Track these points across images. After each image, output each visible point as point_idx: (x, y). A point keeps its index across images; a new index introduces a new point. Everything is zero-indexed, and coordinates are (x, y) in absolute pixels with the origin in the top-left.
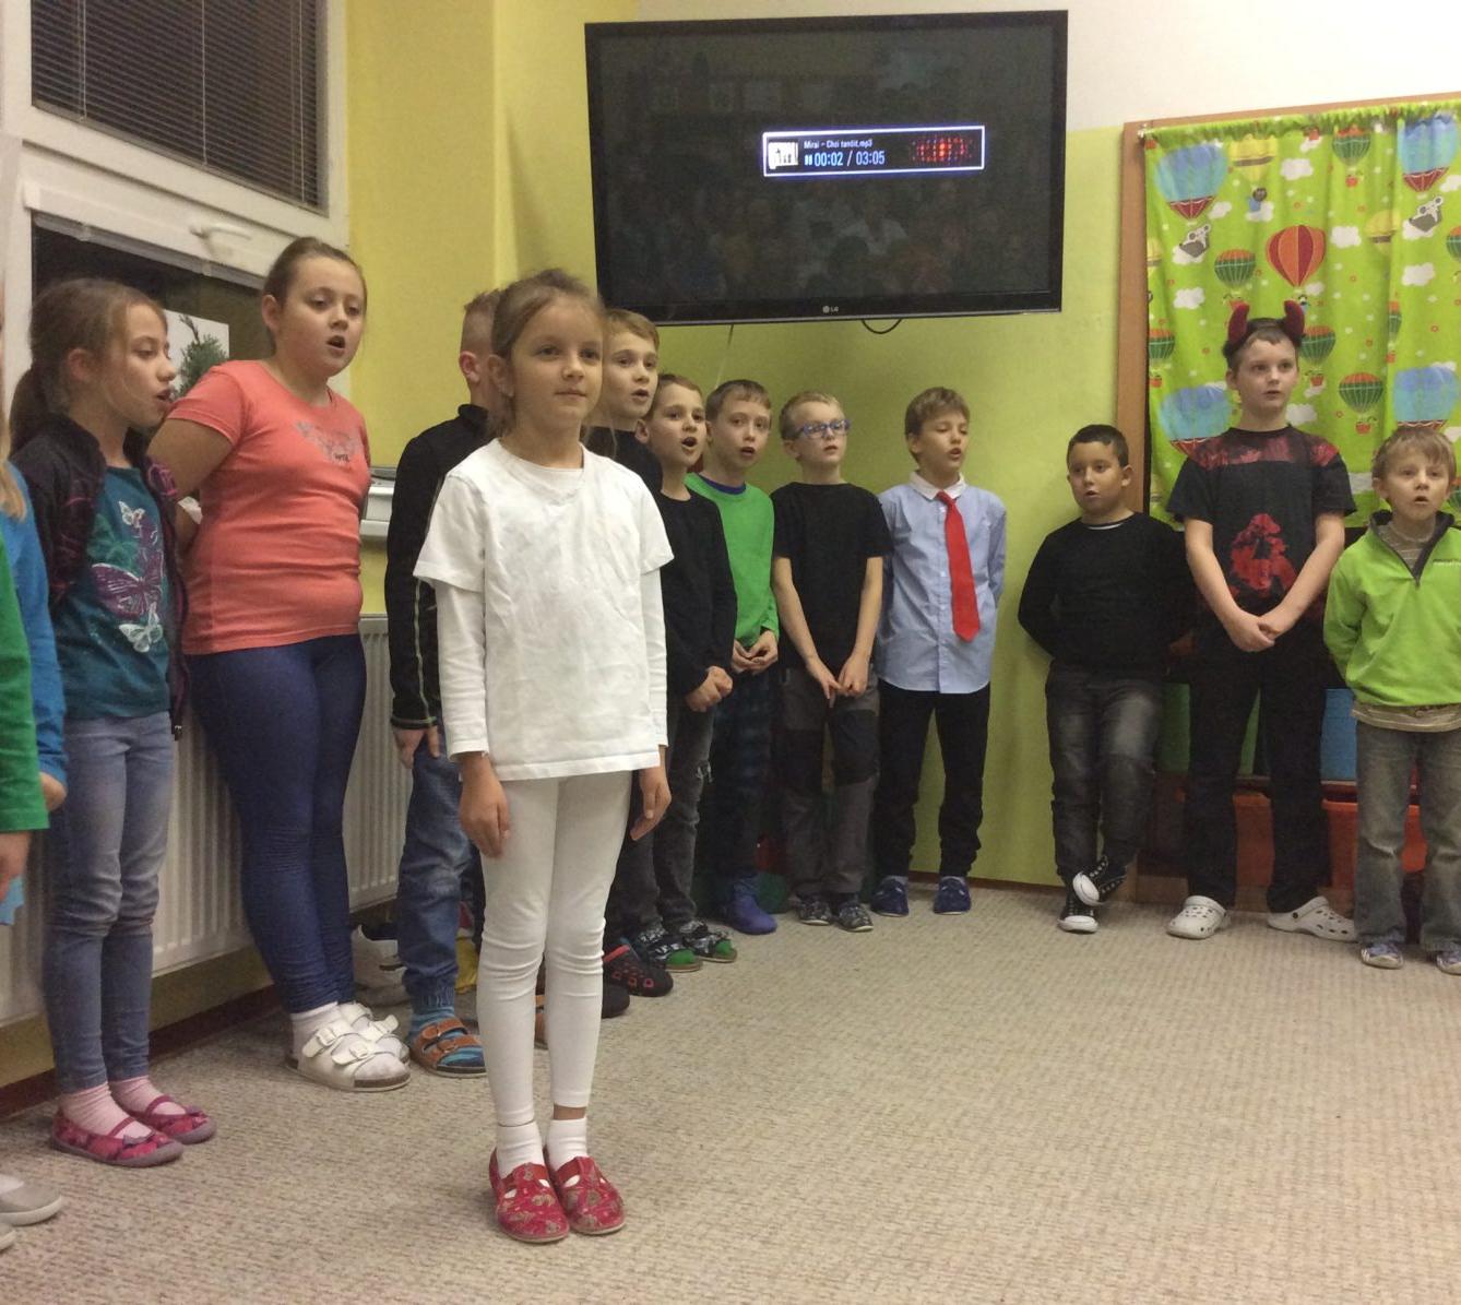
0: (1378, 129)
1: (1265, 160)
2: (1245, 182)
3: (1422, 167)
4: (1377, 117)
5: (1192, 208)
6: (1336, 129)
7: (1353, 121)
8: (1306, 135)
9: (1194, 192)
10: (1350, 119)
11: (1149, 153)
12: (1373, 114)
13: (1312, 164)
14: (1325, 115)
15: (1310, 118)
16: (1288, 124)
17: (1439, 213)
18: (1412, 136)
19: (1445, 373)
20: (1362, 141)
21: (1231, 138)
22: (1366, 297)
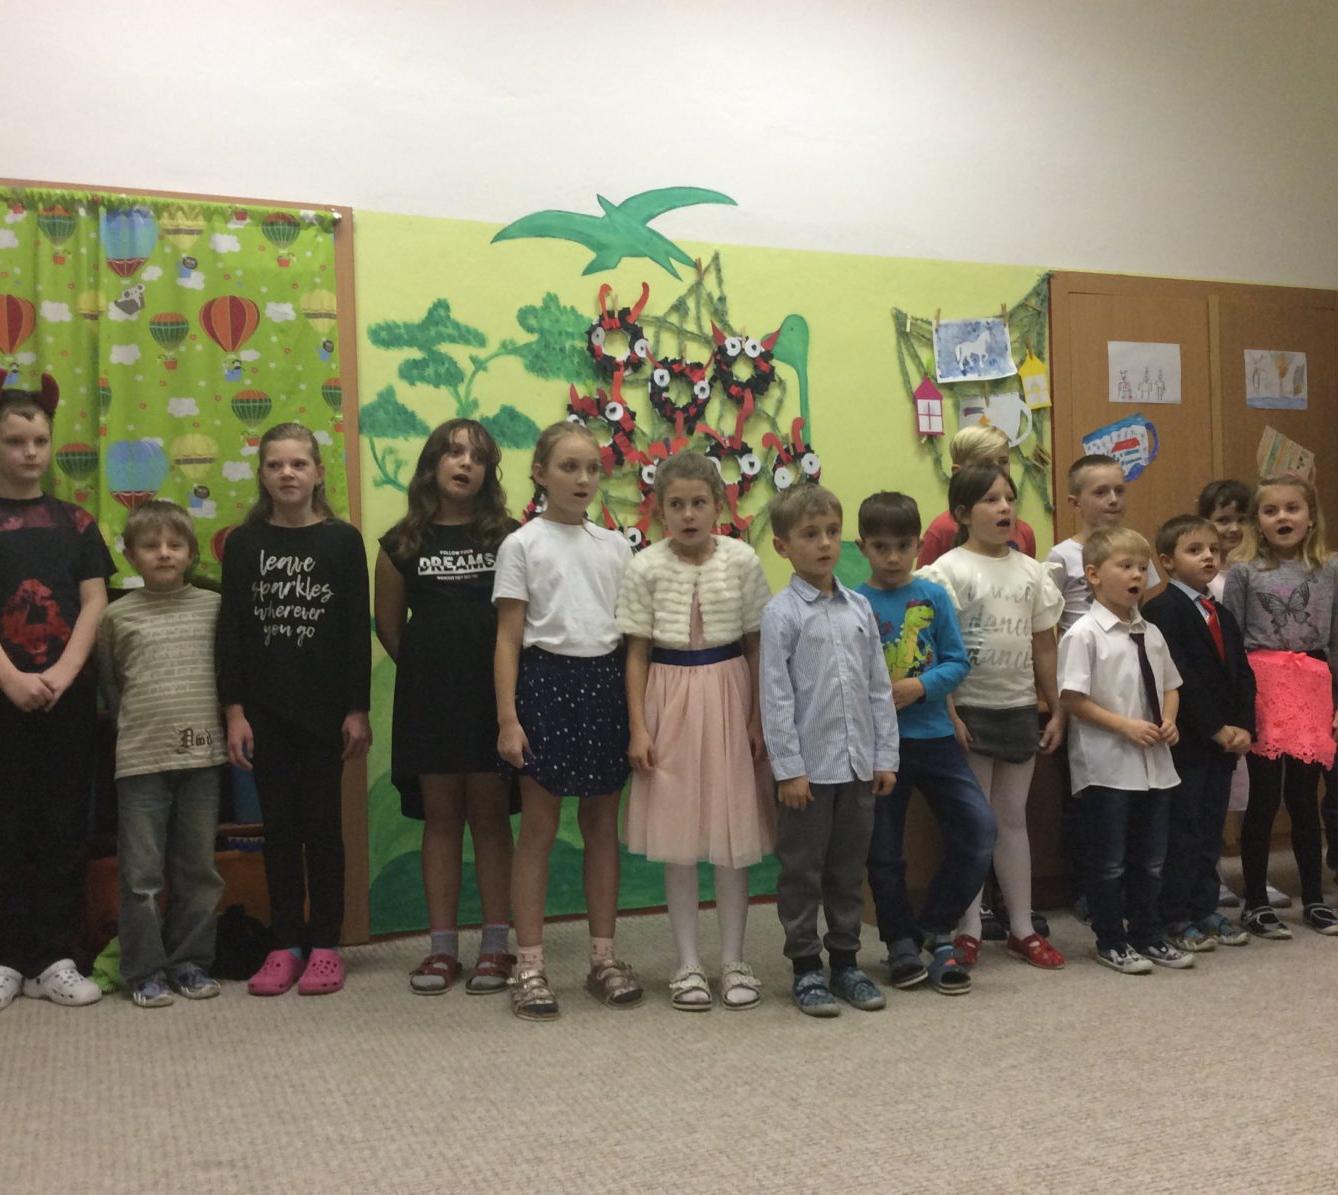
0: (82, 212)
3: (125, 255)
4: (80, 201)
6: (41, 206)
7: (57, 201)
8: (10, 207)
10: (53, 199)
12: (76, 198)
13: (16, 235)
14: (28, 190)
15: (14, 192)
17: (142, 299)
18: (113, 224)
19: (152, 445)
20: (68, 222)
22: (79, 371)
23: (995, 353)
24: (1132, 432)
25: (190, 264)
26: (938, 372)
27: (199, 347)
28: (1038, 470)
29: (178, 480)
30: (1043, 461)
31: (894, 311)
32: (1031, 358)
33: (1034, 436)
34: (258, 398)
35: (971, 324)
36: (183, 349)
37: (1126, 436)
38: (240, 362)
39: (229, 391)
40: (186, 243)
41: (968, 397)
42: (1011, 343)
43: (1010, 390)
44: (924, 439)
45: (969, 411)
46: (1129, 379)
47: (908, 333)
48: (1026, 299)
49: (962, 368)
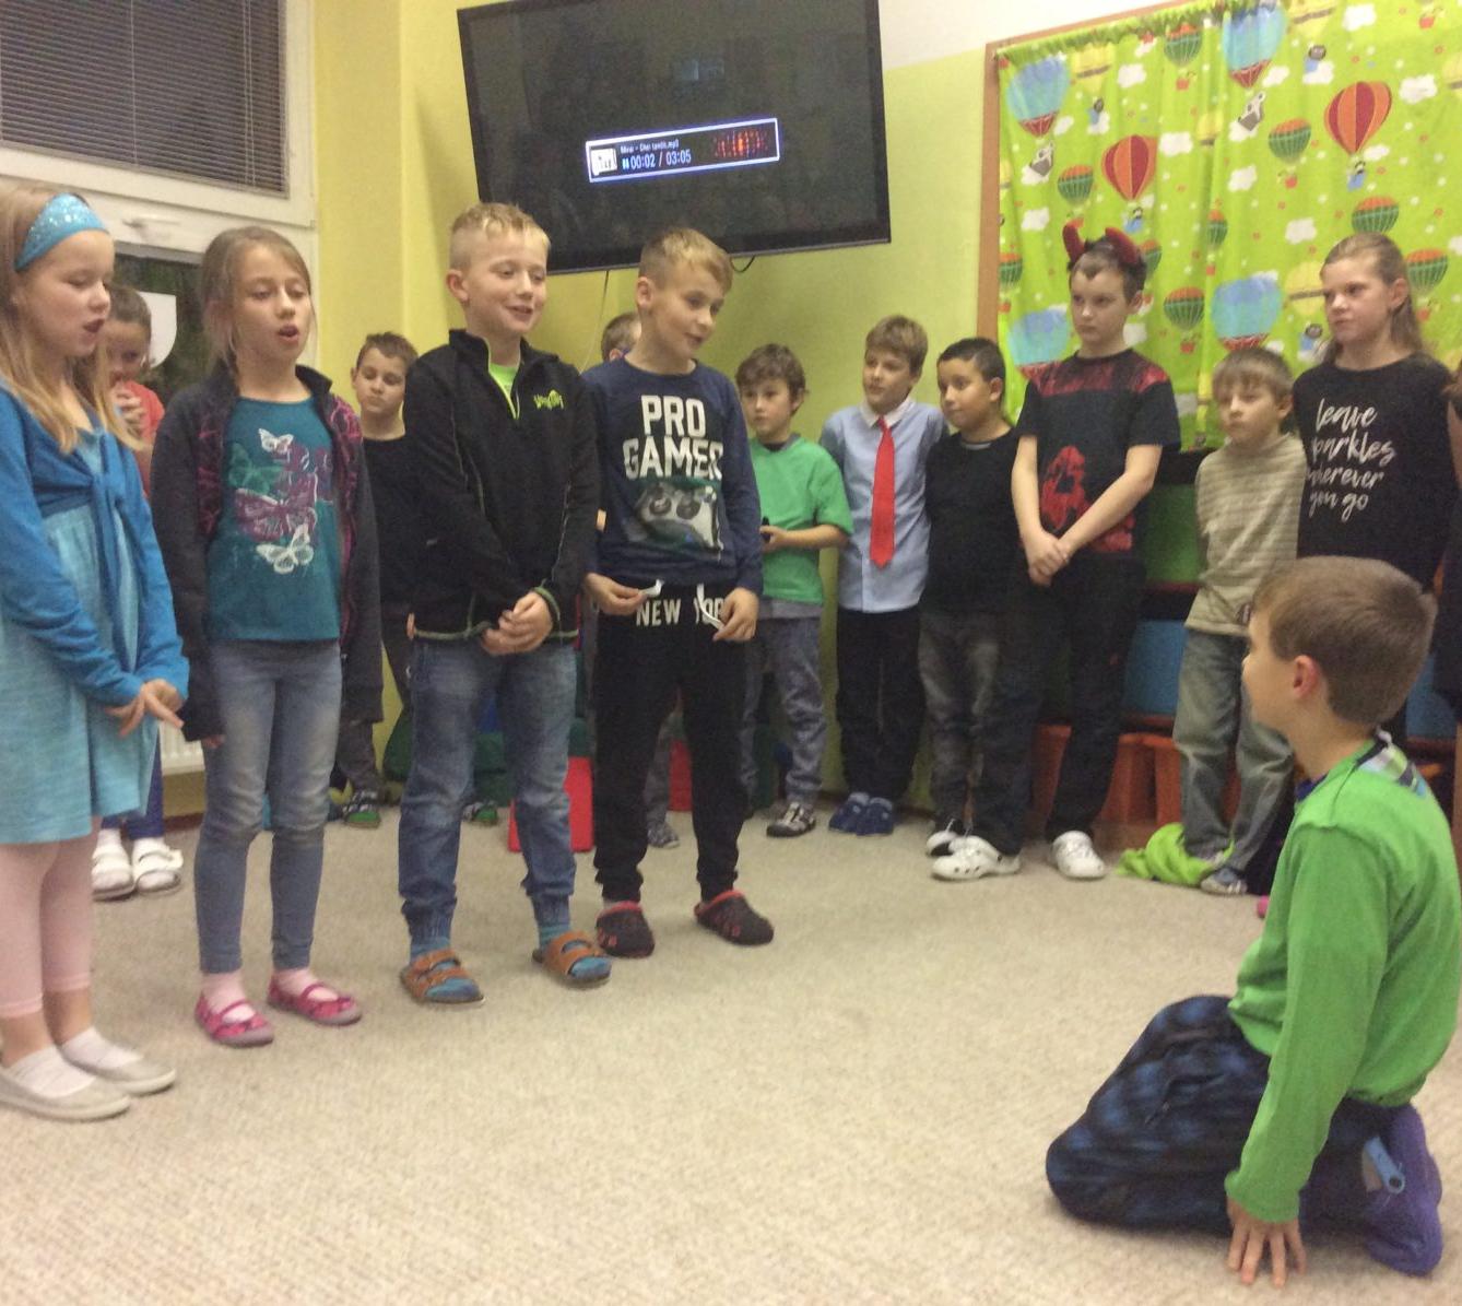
0: (1207, 23)
1: (1103, 70)
2: (1087, 94)
3: (1250, 62)
4: (1204, 12)
5: (1040, 126)
6: (1168, 29)
7: (1183, 18)
8: (1141, 38)
9: (1042, 110)
10: (1178, 18)
11: (1002, 73)
12: (1200, 8)
13: (1146, 69)
14: (1155, 15)
15: (1142, 21)
16: (1122, 30)
17: (1261, 110)
18: (1237, 29)
19: (1266, 283)
20: (1192, 40)
21: (1073, 49)
22: (1194, 206)
25: (1317, 55)
27: (1322, 155)
29: (1290, 319)
34: (1382, 206)
36: (1304, 159)
38: (1364, 164)
39: (1352, 201)
40: (1314, 31)
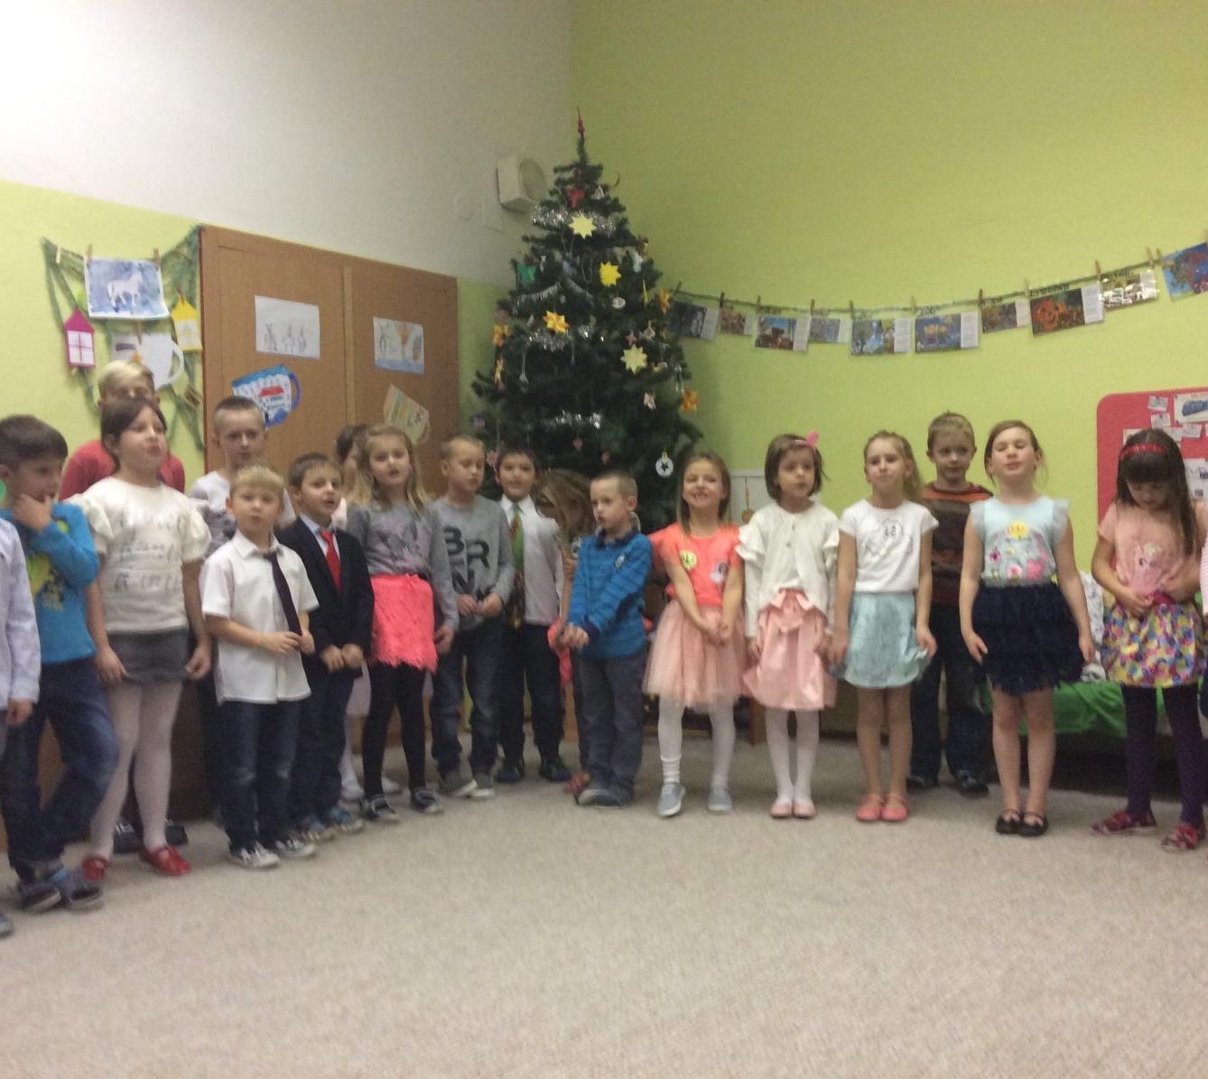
23: (147, 294)
24: (277, 380)
26: (90, 307)
28: (189, 408)
30: (194, 401)
31: (44, 242)
32: (183, 303)
33: (186, 378)
35: (123, 263)
37: (271, 382)
41: (119, 334)
42: (164, 287)
43: (163, 331)
44: (75, 371)
45: (121, 347)
46: (274, 332)
47: (58, 265)
48: (178, 247)
49: (114, 304)
